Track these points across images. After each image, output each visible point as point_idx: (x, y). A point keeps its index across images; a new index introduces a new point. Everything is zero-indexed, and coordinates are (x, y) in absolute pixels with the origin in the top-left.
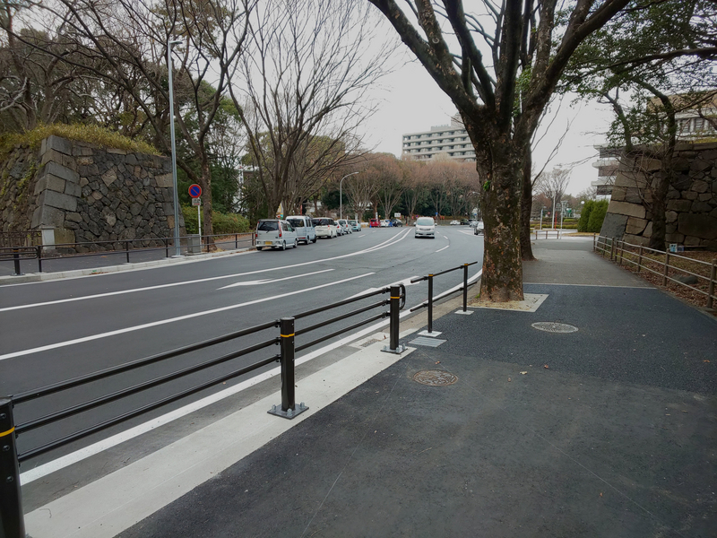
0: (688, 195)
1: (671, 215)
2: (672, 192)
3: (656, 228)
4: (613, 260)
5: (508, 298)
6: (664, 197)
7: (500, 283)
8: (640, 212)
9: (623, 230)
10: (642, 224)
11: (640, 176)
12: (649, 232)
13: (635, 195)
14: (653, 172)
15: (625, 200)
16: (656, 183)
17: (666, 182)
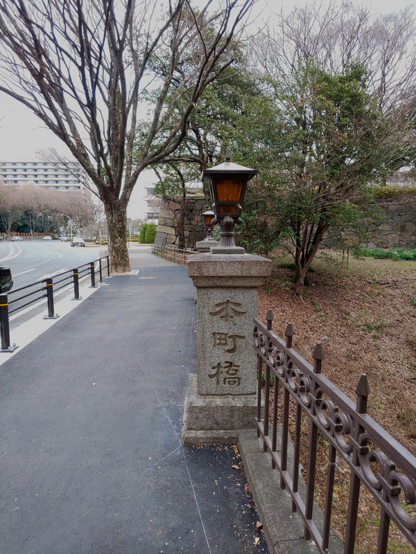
0: (194, 223)
1: (187, 233)
2: (186, 221)
3: (181, 240)
4: (163, 257)
5: (124, 271)
6: (183, 224)
7: (120, 265)
8: (172, 231)
9: (166, 241)
10: (174, 237)
11: (171, 212)
12: (177, 242)
13: (169, 222)
14: (177, 210)
15: (165, 225)
16: (179, 216)
17: (183, 215)
